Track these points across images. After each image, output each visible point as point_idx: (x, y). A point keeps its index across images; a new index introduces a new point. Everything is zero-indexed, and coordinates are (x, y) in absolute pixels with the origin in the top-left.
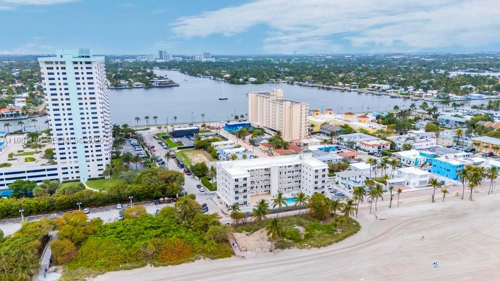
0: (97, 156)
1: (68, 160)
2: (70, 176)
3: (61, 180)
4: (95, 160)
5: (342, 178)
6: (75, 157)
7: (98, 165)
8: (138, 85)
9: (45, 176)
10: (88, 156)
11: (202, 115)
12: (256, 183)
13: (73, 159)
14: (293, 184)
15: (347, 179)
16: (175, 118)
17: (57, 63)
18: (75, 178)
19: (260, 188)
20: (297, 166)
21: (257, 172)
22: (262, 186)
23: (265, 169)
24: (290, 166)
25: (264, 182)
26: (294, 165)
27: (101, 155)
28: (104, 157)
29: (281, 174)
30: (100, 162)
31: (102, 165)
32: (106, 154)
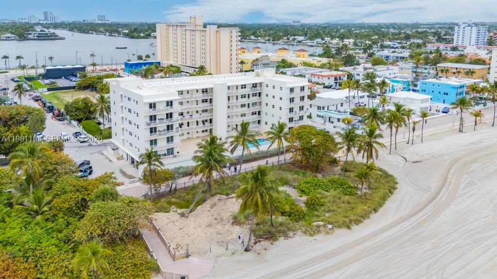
11: (92, 55)
12: (187, 116)
14: (249, 118)
16: (51, 58)
19: (195, 125)
20: (255, 86)
21: (188, 96)
22: (197, 122)
23: (203, 89)
24: (244, 87)
25: (201, 114)
26: (250, 84)
29: (229, 100)
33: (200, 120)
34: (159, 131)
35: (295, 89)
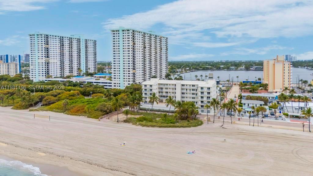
0: (128, 79)
1: (116, 79)
2: (116, 87)
4: (127, 81)
6: (119, 78)
9: (107, 86)
10: (125, 78)
13: (118, 79)
15: (246, 105)
17: (116, 31)
21: (170, 86)
23: (175, 84)
27: (130, 79)
28: (131, 80)
29: (187, 90)
30: (129, 83)
31: (130, 84)
32: (132, 79)
35: (204, 88)
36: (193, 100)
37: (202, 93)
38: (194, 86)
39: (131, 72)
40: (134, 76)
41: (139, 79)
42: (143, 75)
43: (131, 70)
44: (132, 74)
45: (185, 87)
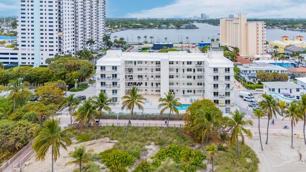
0: (50, 46)
1: (27, 47)
2: (26, 61)
3: (20, 64)
4: (48, 50)
5: (270, 90)
6: (33, 46)
7: (50, 55)
8: (172, 27)
9: (8, 58)
10: (43, 46)
11: (187, 38)
12: (145, 79)
13: (31, 47)
14: (195, 87)
15: (277, 91)
16: (166, 38)
18: (31, 64)
19: (150, 86)
20: (199, 63)
21: (146, 65)
22: (152, 84)
23: (156, 62)
24: (189, 63)
25: (154, 79)
26: (195, 62)
27: (53, 46)
28: (55, 48)
29: (177, 71)
30: (51, 52)
31: (53, 55)
32: (57, 46)
33: (154, 83)
34: (107, 85)
35: (219, 70)
36: (189, 86)
37: (216, 78)
38: (191, 64)
39: (55, 36)
40: (60, 42)
41: (68, 45)
42: (74, 39)
43: (55, 32)
44: (57, 38)
45: (175, 66)
